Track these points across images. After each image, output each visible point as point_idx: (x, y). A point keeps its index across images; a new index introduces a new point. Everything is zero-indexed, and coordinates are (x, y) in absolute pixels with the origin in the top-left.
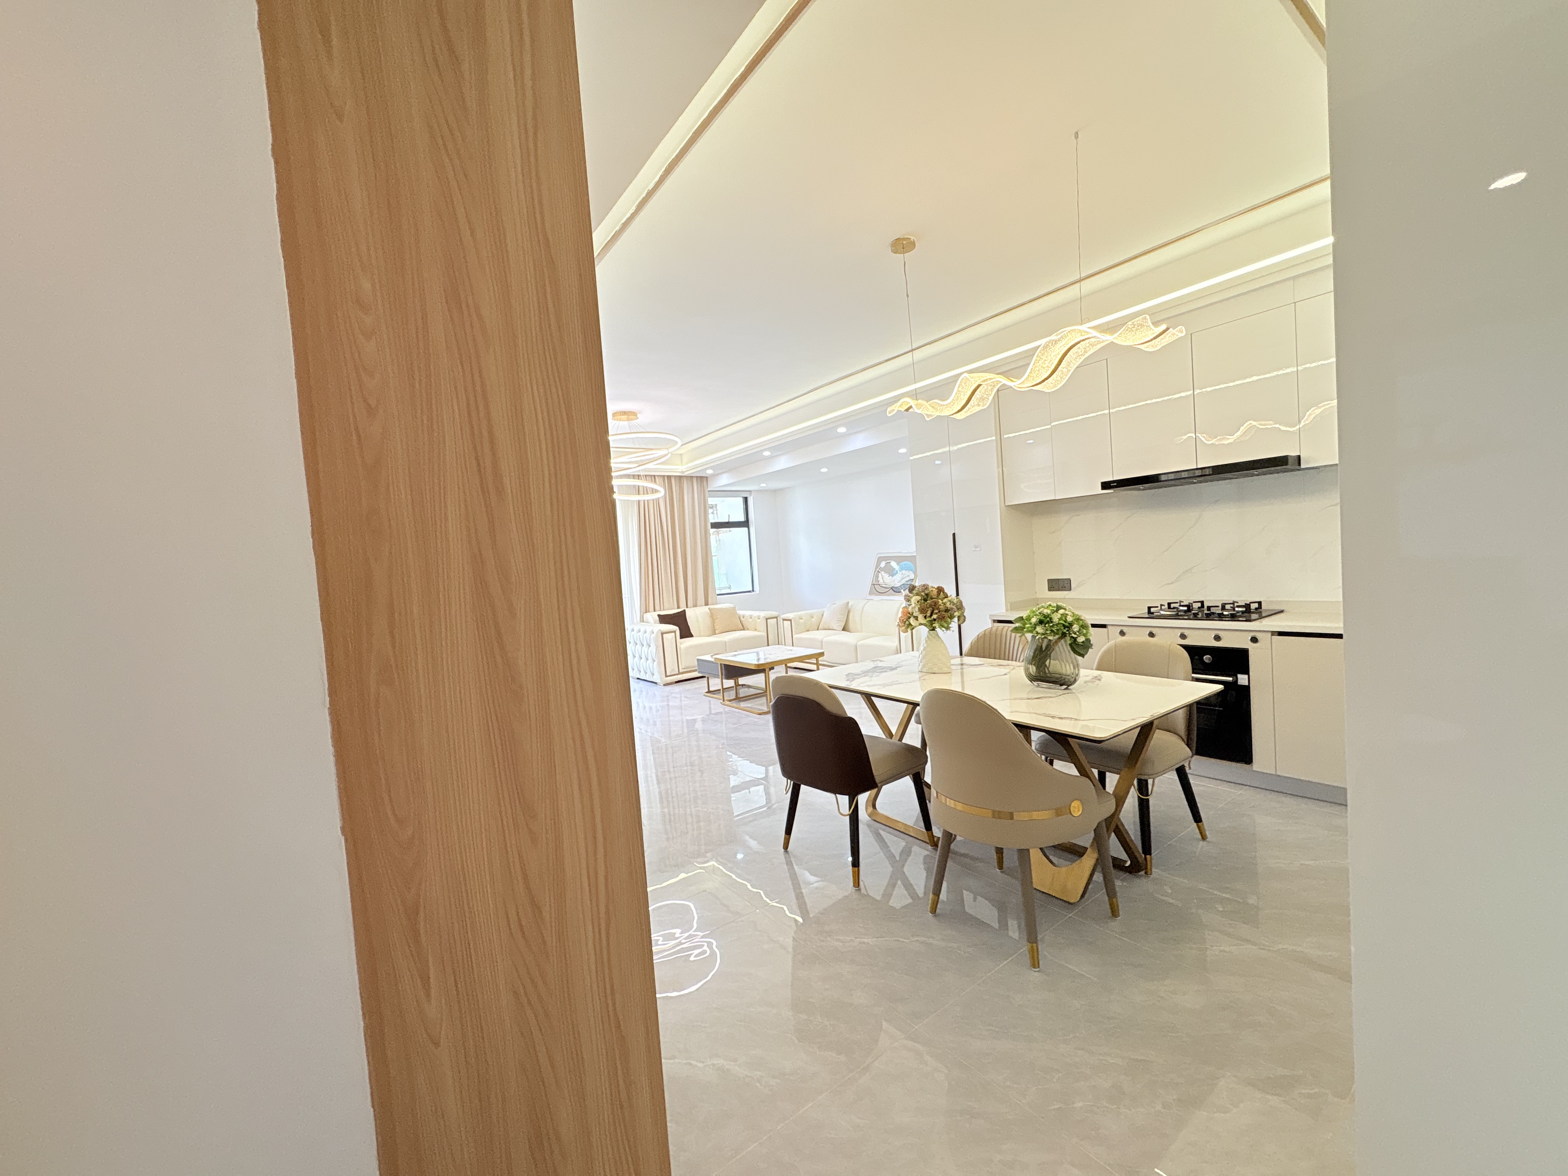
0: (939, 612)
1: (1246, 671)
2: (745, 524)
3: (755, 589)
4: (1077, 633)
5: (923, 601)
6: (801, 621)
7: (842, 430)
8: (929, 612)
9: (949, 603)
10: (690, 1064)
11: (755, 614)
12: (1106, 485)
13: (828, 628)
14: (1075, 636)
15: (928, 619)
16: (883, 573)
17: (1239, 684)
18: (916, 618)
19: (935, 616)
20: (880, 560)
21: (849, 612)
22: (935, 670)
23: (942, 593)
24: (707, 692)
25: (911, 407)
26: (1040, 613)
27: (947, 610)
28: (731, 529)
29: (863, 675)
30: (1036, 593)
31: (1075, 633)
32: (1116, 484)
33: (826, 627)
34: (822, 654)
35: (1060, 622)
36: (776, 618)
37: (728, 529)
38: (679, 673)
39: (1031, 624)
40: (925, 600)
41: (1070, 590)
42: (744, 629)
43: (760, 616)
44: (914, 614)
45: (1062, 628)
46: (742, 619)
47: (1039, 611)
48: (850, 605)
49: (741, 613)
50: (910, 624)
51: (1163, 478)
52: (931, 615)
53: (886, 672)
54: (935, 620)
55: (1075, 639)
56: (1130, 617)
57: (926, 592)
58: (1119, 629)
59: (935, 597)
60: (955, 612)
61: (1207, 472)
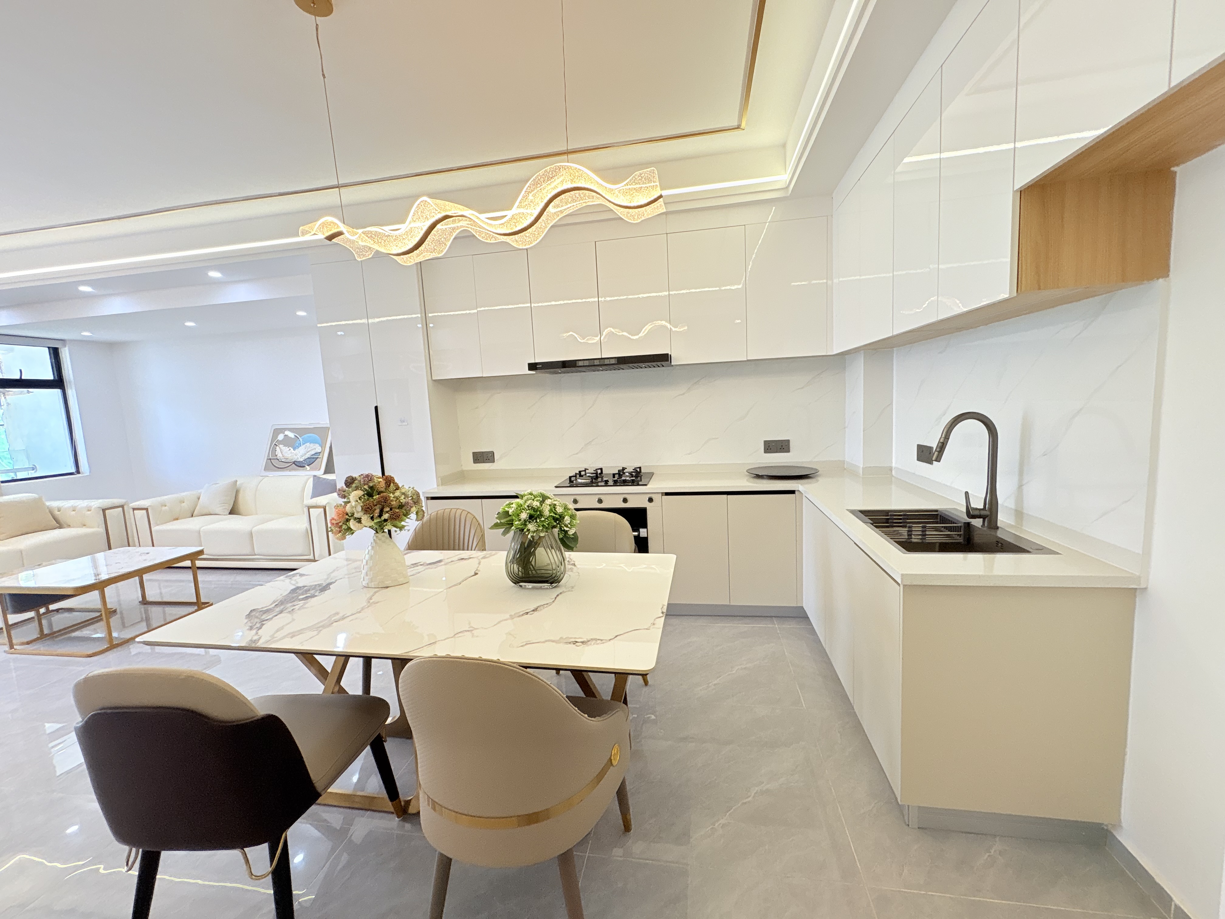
0: (391, 509)
1: (645, 526)
2: (58, 383)
3: (80, 470)
4: (569, 526)
5: (366, 497)
6: (164, 508)
7: (214, 274)
8: (378, 511)
9: (403, 496)
11: (81, 504)
12: (533, 367)
13: (208, 513)
14: (567, 529)
15: (375, 521)
16: (281, 446)
17: (641, 536)
18: (359, 520)
19: (386, 516)
20: (277, 432)
21: (237, 492)
22: (388, 583)
23: (392, 484)
25: (340, 234)
26: (528, 506)
27: (401, 506)
28: (30, 390)
29: (278, 609)
30: (462, 466)
31: (567, 526)
32: (541, 366)
33: (205, 512)
34: (201, 552)
35: (551, 514)
36: (122, 506)
37: (25, 390)
40: (370, 495)
41: (494, 462)
42: (61, 527)
43: (91, 507)
44: (356, 515)
45: (553, 521)
46: (56, 513)
47: (527, 504)
48: (238, 483)
49: (54, 504)
50: (349, 529)
52: (380, 516)
53: (313, 596)
54: (386, 520)
55: (566, 532)
56: (556, 487)
57: (371, 484)
59: (382, 490)
60: (411, 507)
61: (613, 361)
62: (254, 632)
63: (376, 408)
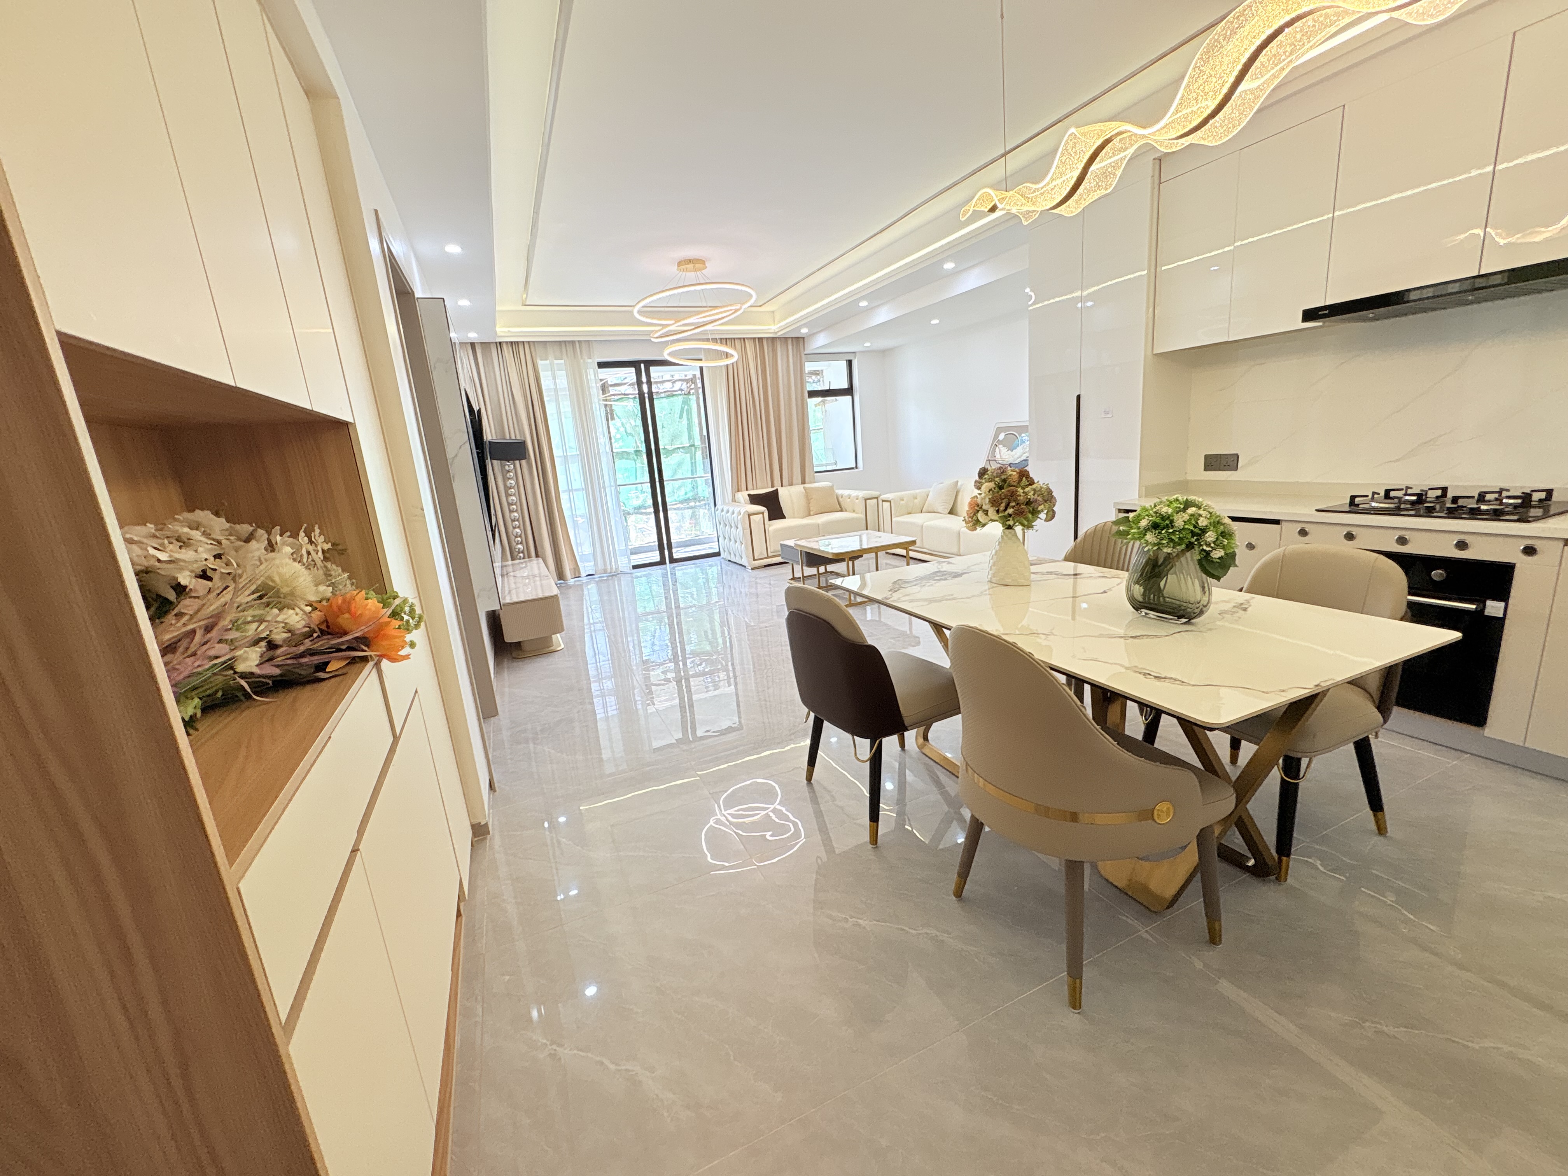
0: (1018, 504)
1: (1503, 595)
2: (849, 391)
3: (858, 466)
4: (1212, 545)
5: (997, 489)
6: (902, 502)
7: (949, 266)
8: (1003, 505)
9: (1032, 492)
10: (602, 1063)
11: (854, 493)
12: (1309, 315)
13: (932, 511)
14: (1208, 549)
15: (1000, 515)
16: (1001, 446)
17: (1486, 614)
18: (986, 512)
19: (1010, 511)
20: (999, 430)
21: (958, 492)
22: (1008, 581)
23: (1024, 478)
24: (791, 579)
25: (995, 204)
26: (1156, 513)
27: (1029, 503)
28: (837, 398)
29: (915, 583)
30: (1186, 473)
31: (1208, 545)
32: (1327, 312)
33: (930, 510)
34: (914, 542)
35: (1187, 526)
36: (877, 498)
37: (834, 398)
38: (768, 557)
39: (1139, 528)
40: (1001, 488)
41: (1236, 469)
42: (842, 511)
43: (858, 496)
44: (984, 507)
45: (1189, 536)
46: (840, 499)
47: (1154, 510)
48: (959, 484)
49: (840, 492)
50: (978, 521)
51: (1413, 296)
52: (1006, 510)
53: (946, 579)
54: (1010, 515)
55: (1208, 553)
56: (1318, 510)
57: (1003, 477)
58: (1299, 527)
59: (1015, 484)
60: (1040, 505)
61: (1497, 280)
62: (891, 593)
63: (1079, 397)
